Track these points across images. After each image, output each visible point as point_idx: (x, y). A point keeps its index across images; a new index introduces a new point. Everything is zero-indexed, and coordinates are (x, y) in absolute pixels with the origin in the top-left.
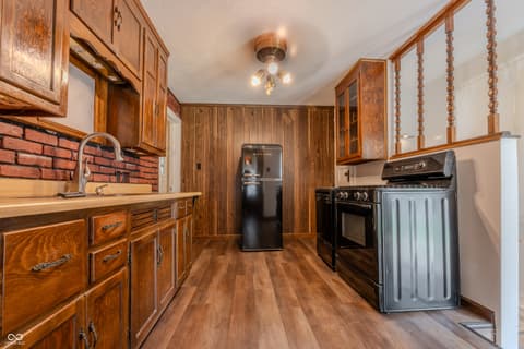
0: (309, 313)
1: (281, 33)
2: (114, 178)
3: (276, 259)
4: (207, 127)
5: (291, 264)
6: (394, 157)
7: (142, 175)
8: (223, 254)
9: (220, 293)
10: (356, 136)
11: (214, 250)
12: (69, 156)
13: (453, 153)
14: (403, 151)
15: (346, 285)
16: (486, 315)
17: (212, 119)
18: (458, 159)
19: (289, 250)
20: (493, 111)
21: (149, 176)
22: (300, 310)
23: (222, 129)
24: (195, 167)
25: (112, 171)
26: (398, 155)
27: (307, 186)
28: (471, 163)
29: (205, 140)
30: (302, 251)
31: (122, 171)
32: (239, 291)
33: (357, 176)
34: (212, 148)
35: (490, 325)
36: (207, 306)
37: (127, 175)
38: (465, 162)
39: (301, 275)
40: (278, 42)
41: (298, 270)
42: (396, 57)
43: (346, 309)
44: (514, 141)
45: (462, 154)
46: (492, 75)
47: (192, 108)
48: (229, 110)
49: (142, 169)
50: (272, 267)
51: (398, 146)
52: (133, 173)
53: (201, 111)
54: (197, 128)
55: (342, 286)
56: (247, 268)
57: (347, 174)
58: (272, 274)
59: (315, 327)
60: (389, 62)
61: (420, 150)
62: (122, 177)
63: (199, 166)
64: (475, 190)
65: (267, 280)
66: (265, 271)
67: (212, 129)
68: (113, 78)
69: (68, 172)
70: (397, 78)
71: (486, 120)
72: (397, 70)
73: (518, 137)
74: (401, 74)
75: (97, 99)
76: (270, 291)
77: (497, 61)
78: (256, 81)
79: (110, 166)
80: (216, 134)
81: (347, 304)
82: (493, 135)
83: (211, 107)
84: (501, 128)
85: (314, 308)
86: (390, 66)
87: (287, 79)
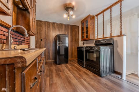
0: (85, 80)
1: (74, 4)
2: (18, 43)
3: (68, 66)
4: (44, 28)
5: (72, 67)
6: (96, 39)
7: (26, 42)
8: (52, 66)
9: (57, 78)
10: (88, 33)
11: (48, 65)
12: (3, 34)
13: (113, 38)
14: (98, 38)
15: (89, 71)
16: (120, 74)
17: (46, 26)
18: (114, 40)
19: (69, 63)
20: (121, 30)
21: (27, 43)
22: (82, 79)
23: (49, 29)
24: (40, 40)
25: (17, 40)
26: (97, 39)
27: (73, 46)
28: (116, 41)
29: (43, 32)
30: (73, 63)
31: (20, 41)
32: (63, 77)
33: (86, 44)
34: (46, 35)
35: (121, 76)
36: (56, 83)
37: (21, 42)
38: (115, 41)
39: (77, 70)
40: (72, 5)
41: (75, 69)
42: (97, 16)
43: (93, 77)
44: (125, 36)
45: (115, 39)
46: (121, 19)
47: (39, 22)
48: (51, 24)
49: (26, 40)
50: (68, 68)
51: (97, 37)
52: (23, 41)
53: (42, 23)
54: (41, 28)
55: (89, 72)
56: (61, 69)
57: (83, 43)
58: (69, 70)
59: (89, 84)
60: (95, 16)
61: (103, 38)
62: (20, 43)
63: (41, 40)
64: (117, 47)
65: (69, 72)
66: (67, 70)
67: (46, 29)
68: (21, 6)
69: (2, 40)
70: (97, 20)
71: (120, 32)
72: (97, 19)
73: (126, 36)
74: (98, 20)
75: (13, 13)
76: (71, 75)
77: (122, 17)
78: (65, 16)
79: (16, 39)
80: (47, 31)
81: (92, 76)
82: (121, 35)
83: (45, 22)
84: (123, 34)
85: (85, 78)
86: (95, 18)
87: (74, 17)
